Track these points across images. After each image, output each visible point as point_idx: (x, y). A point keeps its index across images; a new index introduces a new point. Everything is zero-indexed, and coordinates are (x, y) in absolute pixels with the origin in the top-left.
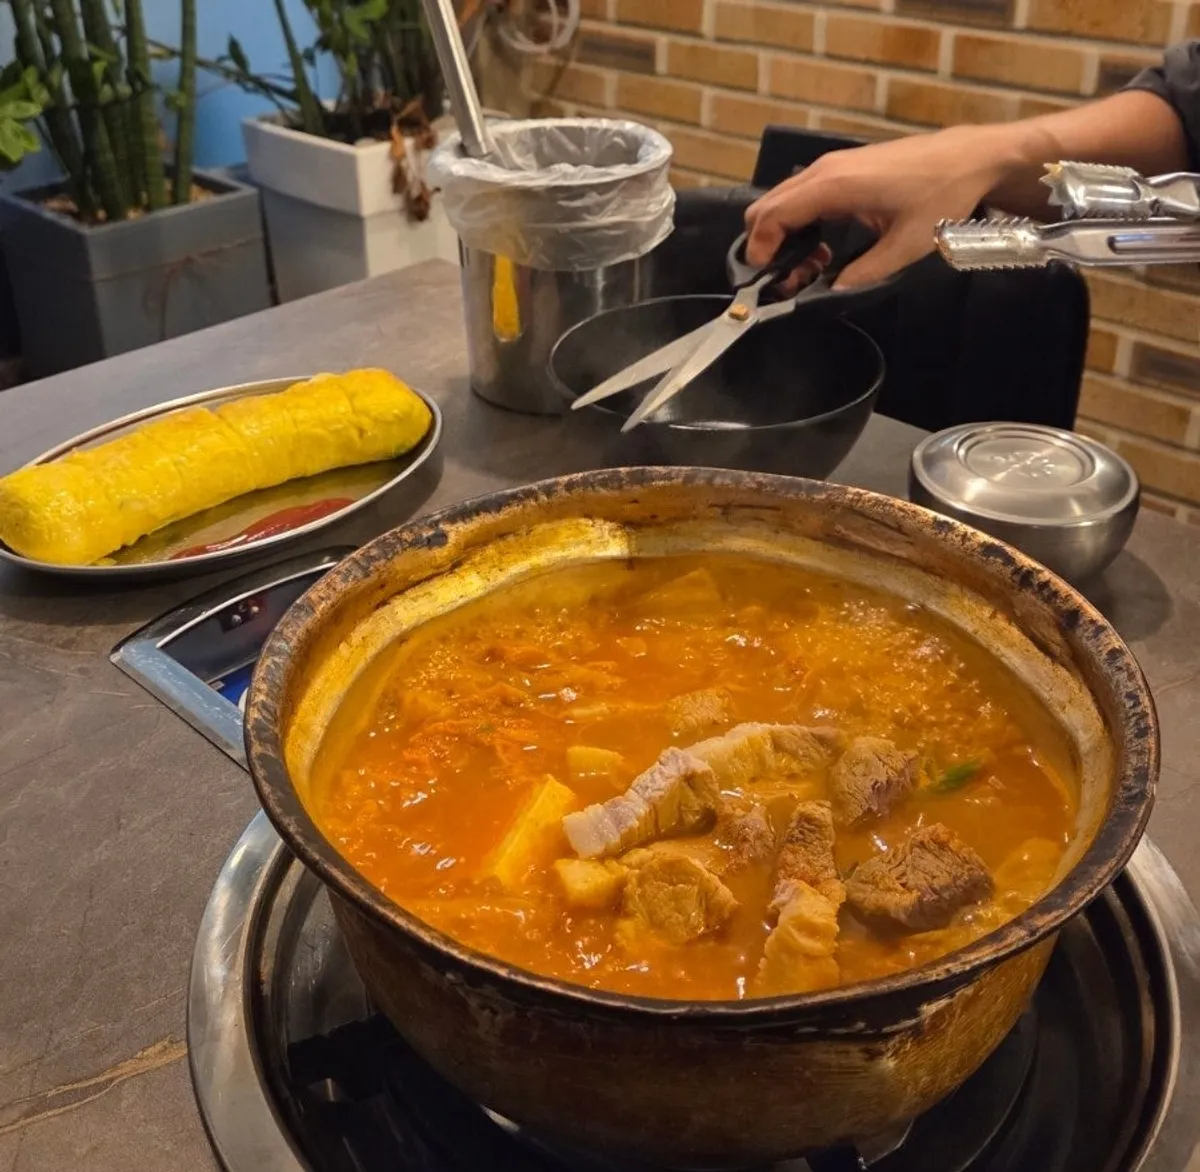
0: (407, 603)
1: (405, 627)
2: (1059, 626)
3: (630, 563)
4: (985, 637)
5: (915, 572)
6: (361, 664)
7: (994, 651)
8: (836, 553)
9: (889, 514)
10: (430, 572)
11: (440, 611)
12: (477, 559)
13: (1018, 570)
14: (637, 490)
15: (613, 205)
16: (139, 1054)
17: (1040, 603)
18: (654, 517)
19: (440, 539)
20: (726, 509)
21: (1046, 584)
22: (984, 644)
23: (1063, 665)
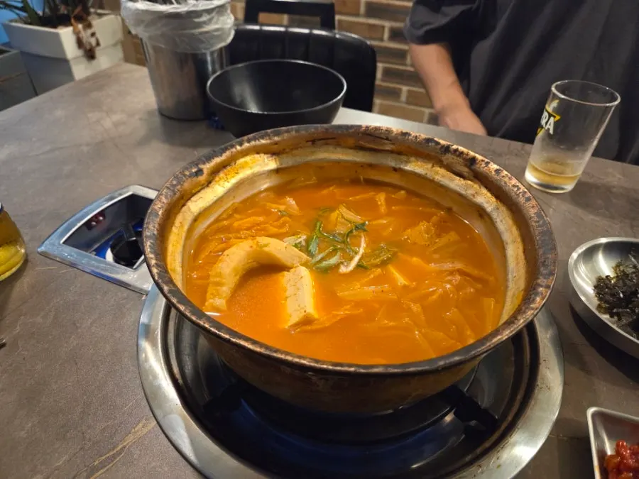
0: (194, 203)
1: (195, 214)
2: (466, 166)
3: (277, 171)
4: (430, 175)
5: (395, 155)
6: (184, 235)
7: (436, 180)
8: (361, 153)
9: (381, 133)
10: (200, 188)
11: (208, 204)
12: (217, 179)
13: (443, 146)
14: (276, 139)
15: (215, 20)
16: (133, 430)
17: (455, 158)
18: (284, 150)
19: (200, 172)
20: (313, 142)
21: (456, 150)
22: (431, 178)
23: (469, 180)
